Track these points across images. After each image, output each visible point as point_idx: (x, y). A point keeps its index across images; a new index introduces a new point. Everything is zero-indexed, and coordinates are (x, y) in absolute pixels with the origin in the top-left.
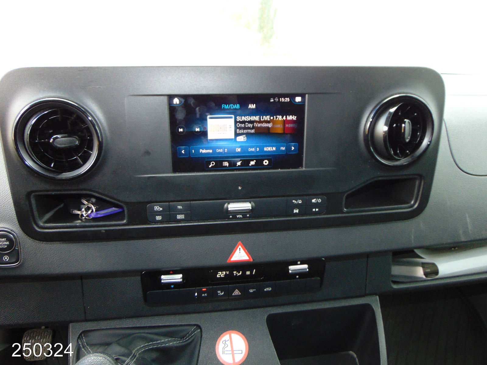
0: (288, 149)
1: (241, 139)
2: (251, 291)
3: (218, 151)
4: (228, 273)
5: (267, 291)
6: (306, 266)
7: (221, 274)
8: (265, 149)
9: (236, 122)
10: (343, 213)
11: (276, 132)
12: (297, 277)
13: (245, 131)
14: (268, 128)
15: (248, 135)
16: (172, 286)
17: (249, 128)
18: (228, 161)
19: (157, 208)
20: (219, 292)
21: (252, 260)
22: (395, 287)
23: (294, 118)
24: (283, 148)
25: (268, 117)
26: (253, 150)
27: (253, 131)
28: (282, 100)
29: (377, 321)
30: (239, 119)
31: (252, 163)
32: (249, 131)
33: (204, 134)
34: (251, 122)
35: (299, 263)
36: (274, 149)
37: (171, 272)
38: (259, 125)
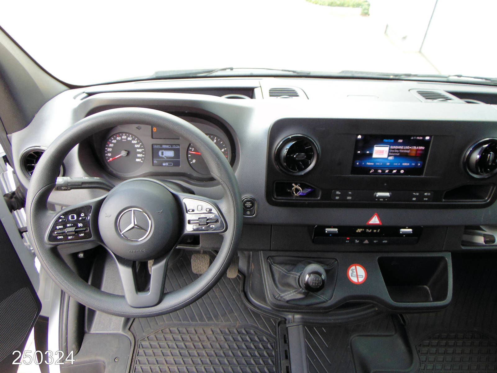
0: (416, 164)
1: (391, 158)
2: (375, 242)
3: (377, 164)
4: (363, 230)
5: (384, 243)
6: (411, 230)
7: (359, 230)
8: (403, 164)
9: (390, 149)
10: (442, 202)
11: (411, 155)
12: (404, 236)
13: (394, 154)
14: (407, 153)
15: (395, 156)
16: (331, 235)
17: (396, 153)
18: (382, 170)
19: (338, 193)
20: (356, 240)
21: (381, 224)
22: (463, 248)
23: (423, 148)
24: (413, 164)
25: (408, 147)
26: (396, 164)
27: (398, 154)
28: (418, 138)
29: (449, 268)
30: (392, 147)
31: (394, 171)
32: (396, 154)
33: (371, 154)
34: (398, 149)
35: (407, 228)
36: (408, 164)
37: (332, 227)
38: (402, 151)
